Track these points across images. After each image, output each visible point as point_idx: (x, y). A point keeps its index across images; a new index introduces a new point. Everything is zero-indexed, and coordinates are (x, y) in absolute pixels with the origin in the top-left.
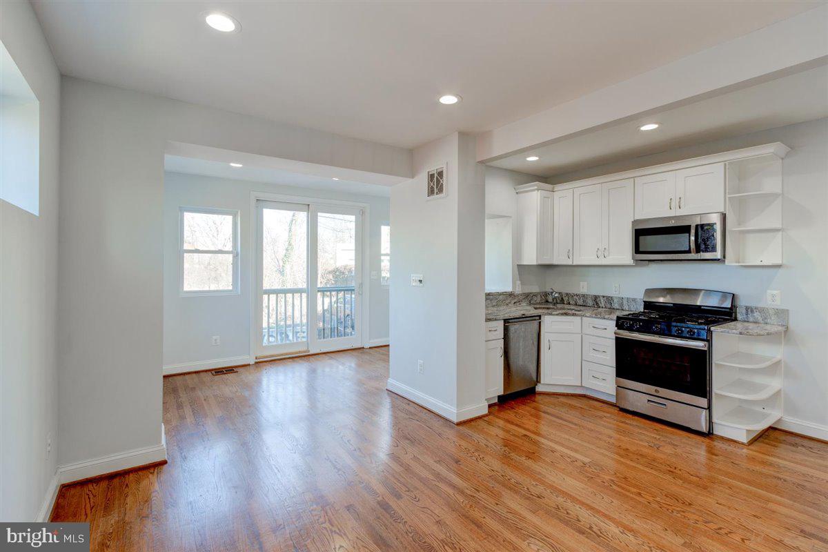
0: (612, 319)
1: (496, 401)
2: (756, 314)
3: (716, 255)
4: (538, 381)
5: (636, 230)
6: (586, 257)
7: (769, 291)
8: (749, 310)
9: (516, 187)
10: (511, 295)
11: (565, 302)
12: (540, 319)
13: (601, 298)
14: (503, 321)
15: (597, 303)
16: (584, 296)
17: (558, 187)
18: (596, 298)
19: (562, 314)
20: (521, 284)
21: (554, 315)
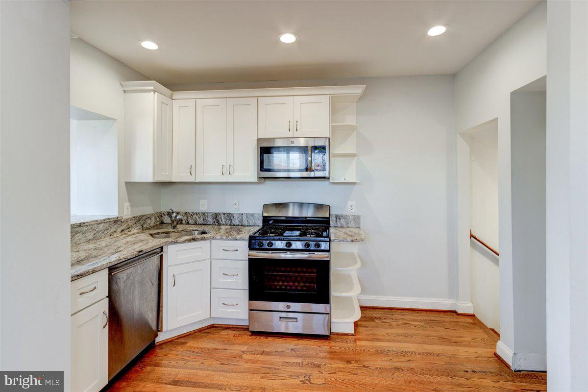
0: (243, 240)
2: (342, 221)
3: (325, 174)
4: (159, 329)
5: (261, 148)
6: (211, 174)
7: (349, 202)
8: (338, 218)
9: (122, 83)
10: (117, 221)
11: (184, 222)
12: (162, 250)
13: (222, 215)
14: (106, 272)
15: (218, 221)
16: (204, 214)
17: (178, 95)
18: (216, 216)
19: (190, 240)
20: (132, 206)
21: (180, 243)
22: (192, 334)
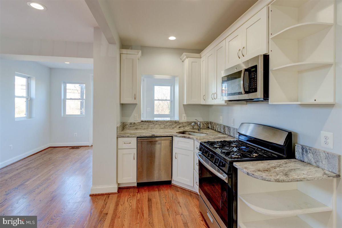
1: (136, 185)
2: (310, 155)
4: (172, 177)
7: (322, 132)
8: (304, 150)
9: (180, 58)
12: (172, 138)
13: (226, 128)
14: (136, 138)
15: (225, 131)
16: (220, 125)
22: (186, 190)
